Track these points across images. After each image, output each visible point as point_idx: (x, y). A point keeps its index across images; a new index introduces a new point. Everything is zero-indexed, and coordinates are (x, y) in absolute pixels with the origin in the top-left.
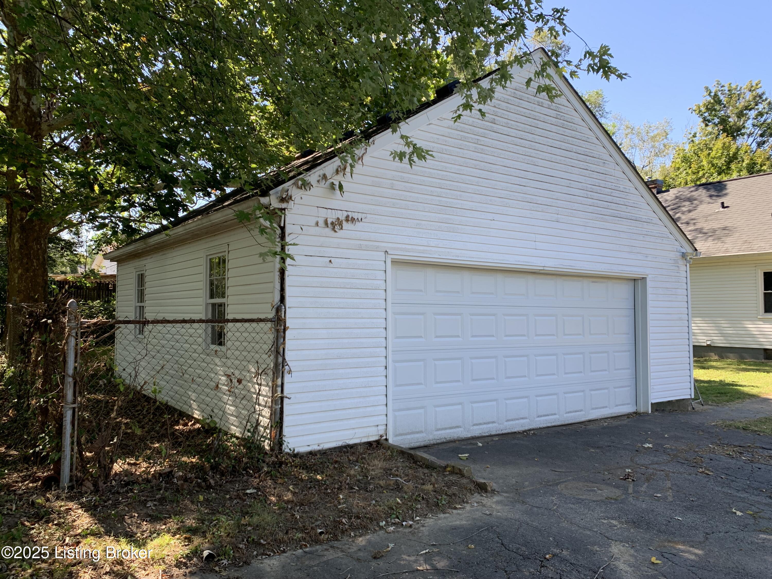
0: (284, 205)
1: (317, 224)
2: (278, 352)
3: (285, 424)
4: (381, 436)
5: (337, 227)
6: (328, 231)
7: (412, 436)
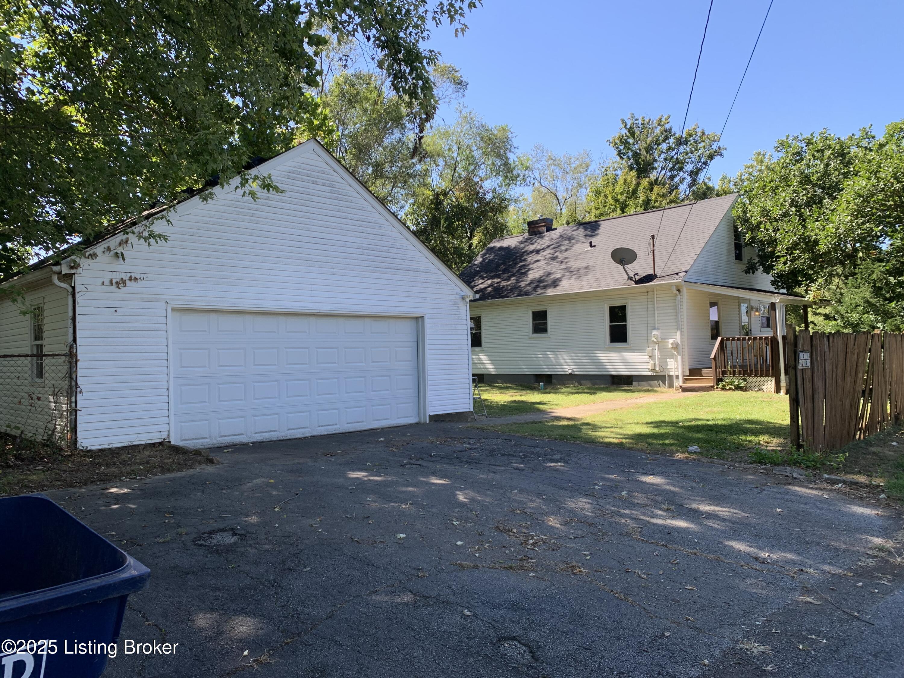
0: (73, 271)
1: (103, 284)
2: (71, 378)
3: (78, 430)
4: (164, 439)
5: (121, 286)
6: (114, 288)
7: (197, 441)
